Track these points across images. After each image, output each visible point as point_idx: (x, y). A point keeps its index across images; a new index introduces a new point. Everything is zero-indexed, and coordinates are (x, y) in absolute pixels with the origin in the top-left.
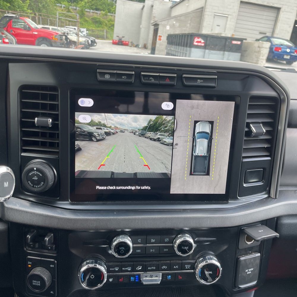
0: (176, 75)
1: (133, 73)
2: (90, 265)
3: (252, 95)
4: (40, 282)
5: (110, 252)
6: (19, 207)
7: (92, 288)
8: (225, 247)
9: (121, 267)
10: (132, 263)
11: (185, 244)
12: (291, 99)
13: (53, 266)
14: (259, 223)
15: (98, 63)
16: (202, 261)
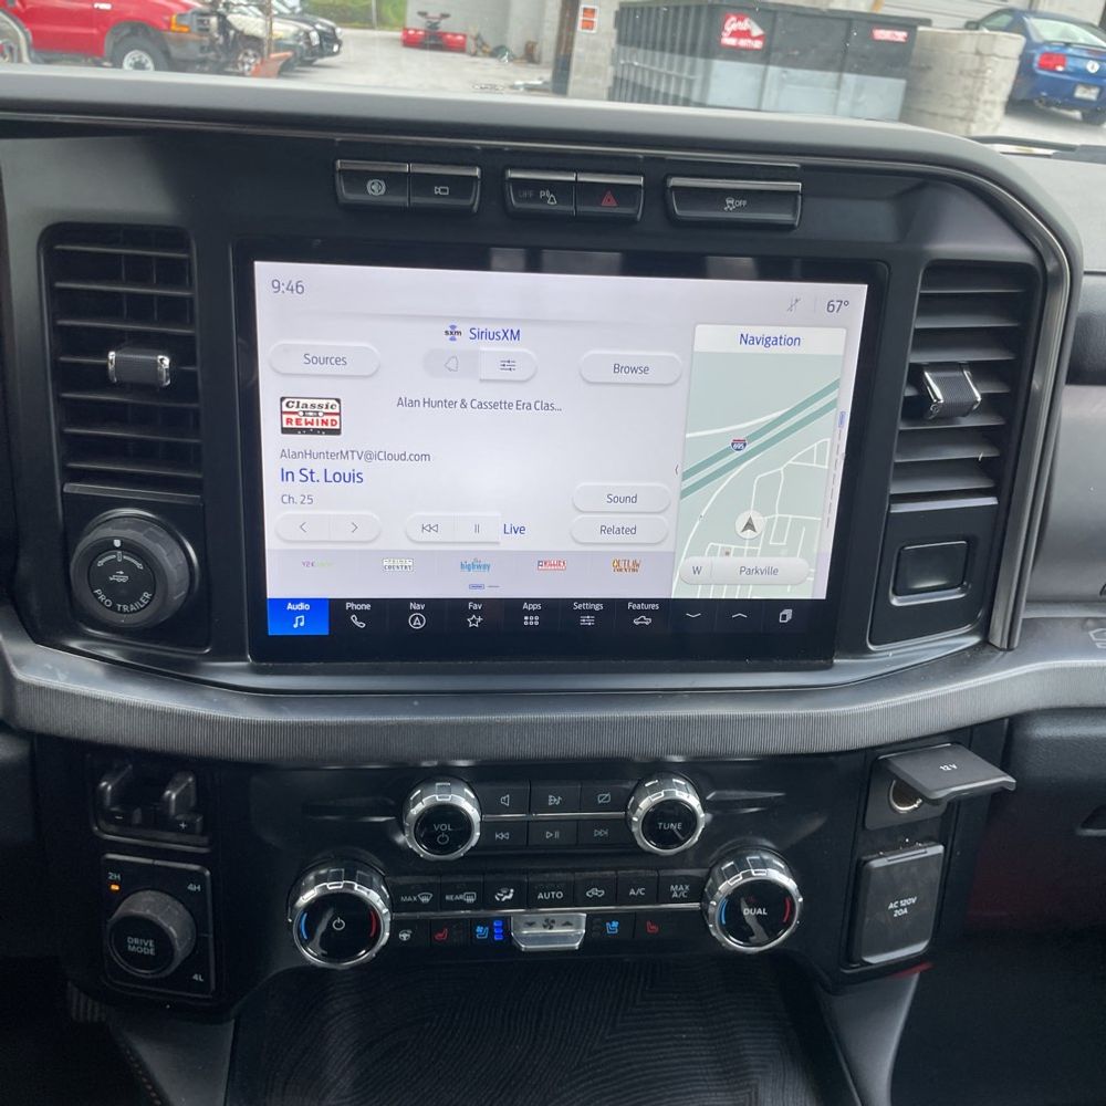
0: (640, 181)
1: (477, 172)
2: (328, 885)
3: (935, 257)
4: (154, 943)
5: (401, 839)
6: (67, 681)
7: (339, 962)
8: (816, 824)
9: (439, 892)
10: (480, 879)
11: (671, 812)
12: (1087, 273)
13: (199, 888)
14: (941, 737)
15: (339, 137)
16: (733, 871)
